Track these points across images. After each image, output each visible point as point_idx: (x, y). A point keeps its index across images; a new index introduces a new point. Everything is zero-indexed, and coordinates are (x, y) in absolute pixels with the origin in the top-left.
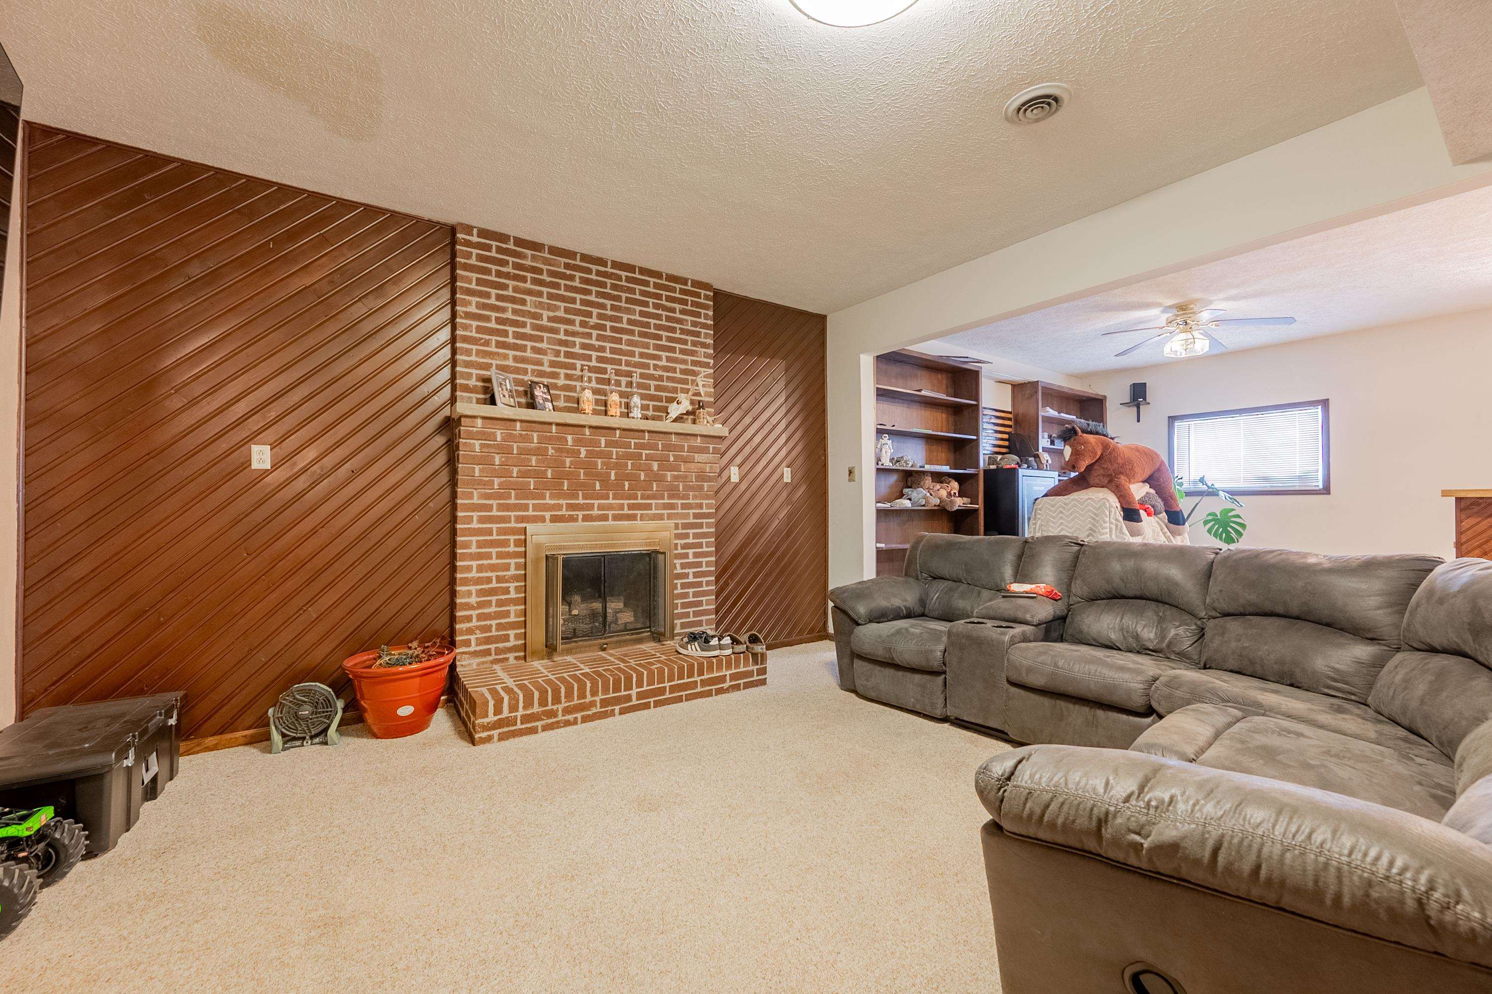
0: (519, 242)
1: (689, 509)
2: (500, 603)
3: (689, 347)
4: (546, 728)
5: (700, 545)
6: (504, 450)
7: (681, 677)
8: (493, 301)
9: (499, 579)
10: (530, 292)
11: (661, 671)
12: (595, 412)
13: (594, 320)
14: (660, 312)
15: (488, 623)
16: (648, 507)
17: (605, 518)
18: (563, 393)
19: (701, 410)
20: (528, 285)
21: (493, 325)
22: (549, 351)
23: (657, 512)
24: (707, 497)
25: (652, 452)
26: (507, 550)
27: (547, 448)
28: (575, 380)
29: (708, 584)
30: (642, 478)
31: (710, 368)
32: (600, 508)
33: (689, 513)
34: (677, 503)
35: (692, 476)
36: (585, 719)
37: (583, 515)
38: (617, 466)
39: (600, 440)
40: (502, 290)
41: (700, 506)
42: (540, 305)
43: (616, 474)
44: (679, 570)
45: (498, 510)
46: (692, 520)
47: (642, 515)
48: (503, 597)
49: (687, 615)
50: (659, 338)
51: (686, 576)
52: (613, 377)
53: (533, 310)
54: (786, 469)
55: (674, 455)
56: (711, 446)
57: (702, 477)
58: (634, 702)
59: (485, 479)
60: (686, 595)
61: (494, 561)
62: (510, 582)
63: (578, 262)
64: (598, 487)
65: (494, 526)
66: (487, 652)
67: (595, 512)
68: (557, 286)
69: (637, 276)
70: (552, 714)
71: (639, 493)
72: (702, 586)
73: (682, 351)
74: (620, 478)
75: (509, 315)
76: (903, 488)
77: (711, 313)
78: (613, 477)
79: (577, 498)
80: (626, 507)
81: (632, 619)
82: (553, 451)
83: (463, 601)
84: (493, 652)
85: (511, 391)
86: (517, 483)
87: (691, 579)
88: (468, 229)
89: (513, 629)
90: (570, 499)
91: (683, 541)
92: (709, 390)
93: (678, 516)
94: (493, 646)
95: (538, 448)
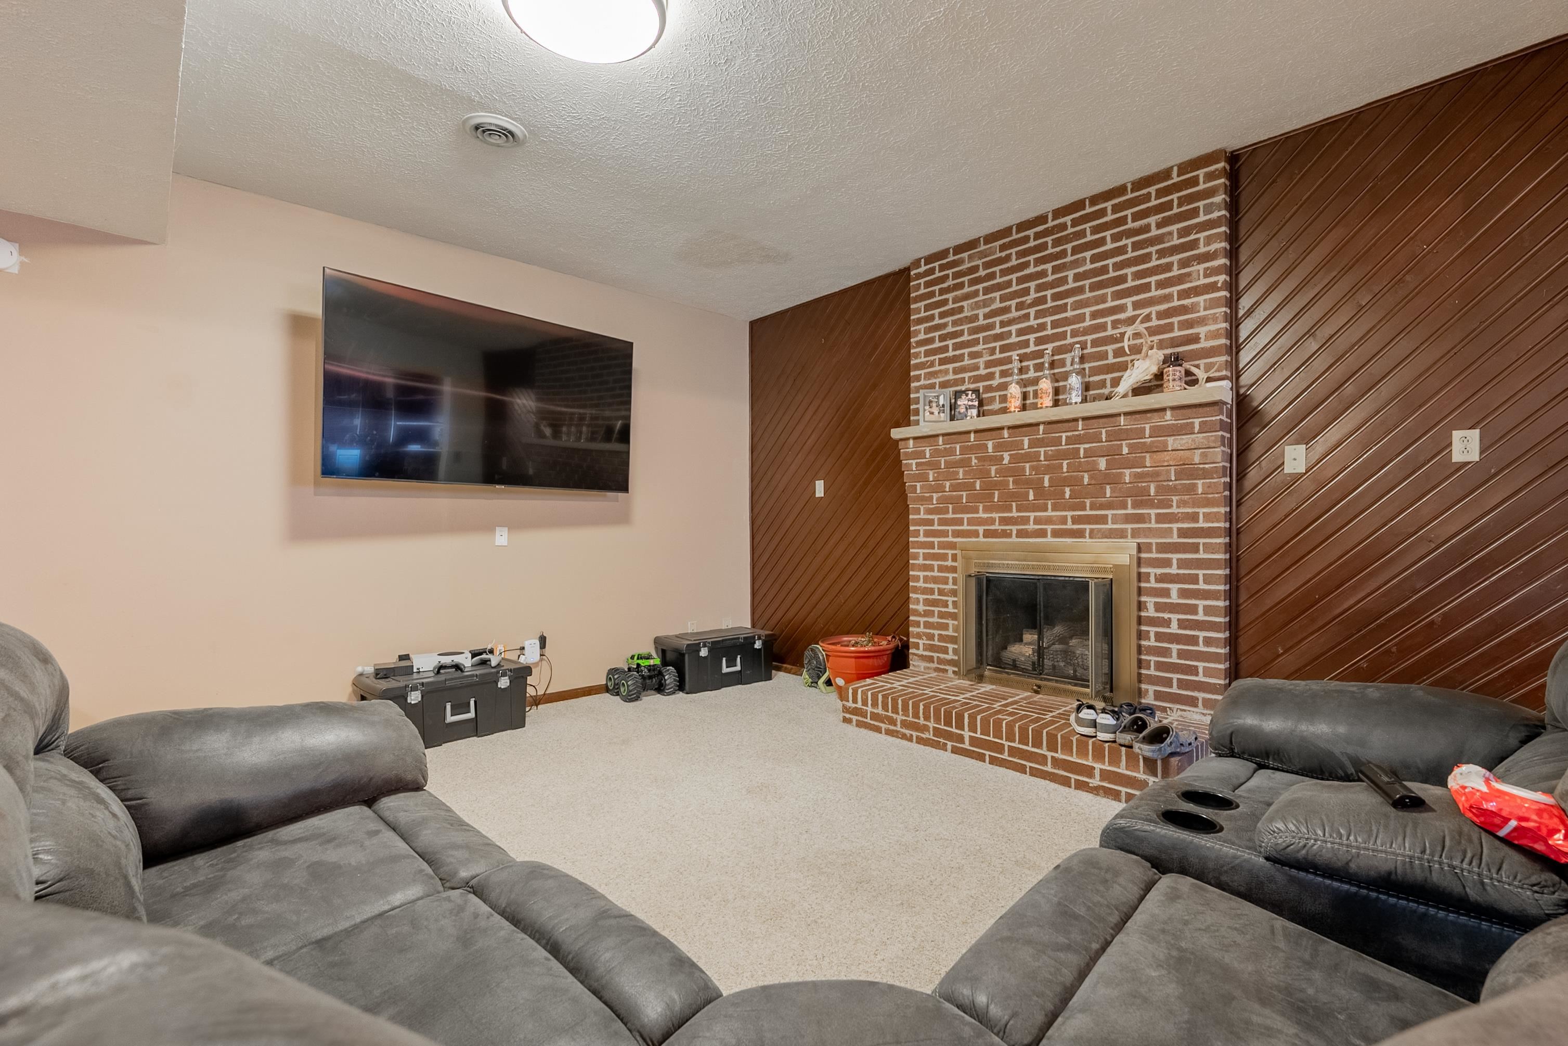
0: (959, 249)
1: (1170, 522)
2: (941, 615)
3: (1175, 272)
4: (888, 732)
5: (1193, 579)
6: (934, 466)
7: (1024, 741)
8: (937, 321)
9: (941, 592)
10: (967, 297)
12: (1021, 408)
13: (1033, 296)
14: (1123, 242)
15: (932, 631)
16: (1103, 520)
17: (1043, 534)
18: (995, 394)
20: (966, 290)
21: (937, 344)
22: (984, 351)
23: (1115, 526)
24: (1208, 503)
25: (1094, 445)
26: (945, 563)
27: (971, 458)
29: (1210, 642)
30: (1086, 481)
31: (1218, 290)
32: (1037, 521)
33: (1171, 529)
34: (1149, 514)
35: (1169, 472)
36: (920, 741)
37: (1017, 530)
38: (1048, 470)
39: (1023, 440)
40: (944, 306)
41: (1194, 517)
42: (977, 306)
43: (1050, 479)
44: (1151, 612)
45: (939, 525)
46: (1175, 539)
47: (1092, 531)
48: (943, 610)
49: (1168, 682)
50: (1122, 280)
51: (1167, 623)
53: (970, 314)
54: (1458, 433)
55: (1129, 446)
56: (1197, 422)
57: (1188, 471)
58: (967, 746)
59: (926, 495)
60: (1165, 652)
61: (936, 574)
62: (948, 596)
63: (1014, 237)
64: (1031, 497)
65: (936, 540)
67: (1031, 526)
68: (992, 276)
69: (1088, 210)
70: (893, 722)
71: (1088, 502)
72: (1197, 644)
73: (1162, 284)
74: (1059, 483)
75: (950, 329)
77: (1221, 198)
78: (1046, 484)
79: (1010, 511)
80: (1069, 520)
82: (976, 461)
83: (914, 607)
84: (935, 660)
85: (943, 406)
86: (952, 497)
87: (1174, 629)
89: (951, 642)
90: (1003, 512)
91: (1160, 571)
92: (1213, 327)
93: (1150, 532)
94: (935, 655)
95: (962, 460)
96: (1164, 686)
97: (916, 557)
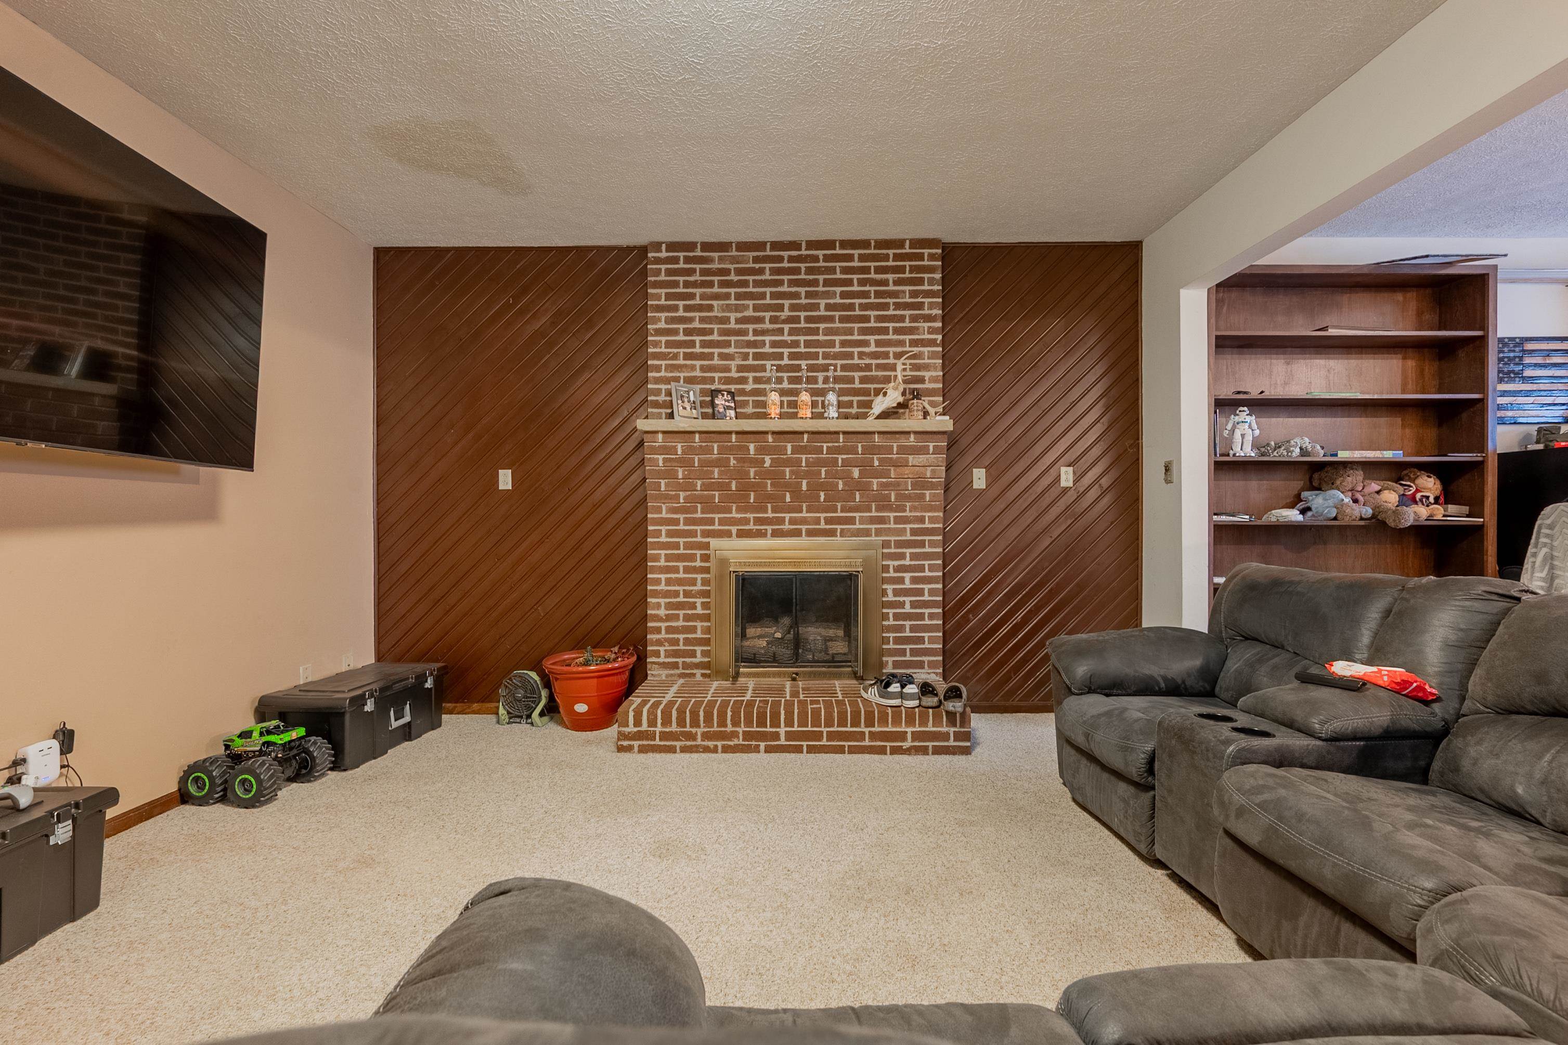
0: (707, 246)
1: (905, 523)
2: (687, 618)
3: (907, 324)
5: (921, 568)
6: (685, 463)
7: (842, 723)
8: (681, 313)
9: (687, 594)
10: (716, 297)
11: (816, 713)
12: (782, 416)
13: (786, 313)
14: (867, 288)
15: (676, 636)
16: (851, 521)
17: (797, 533)
18: (751, 399)
19: (915, 401)
20: (716, 290)
21: (681, 337)
22: (736, 355)
23: (862, 526)
24: (931, 509)
25: (850, 456)
26: (693, 564)
27: (729, 459)
28: (765, 383)
29: (932, 617)
30: (841, 487)
31: (937, 345)
33: (905, 528)
34: (889, 517)
35: (906, 483)
36: (726, 749)
37: (773, 530)
38: (807, 475)
39: (786, 446)
40: (689, 300)
41: (922, 520)
42: (728, 308)
43: (808, 484)
44: (891, 597)
45: (685, 524)
46: (908, 537)
47: (842, 530)
48: (690, 612)
49: (903, 652)
50: (866, 319)
51: (902, 605)
53: (720, 315)
54: (1063, 469)
55: (879, 459)
56: (931, 445)
57: (921, 483)
58: (783, 741)
59: (671, 493)
60: (901, 629)
61: (681, 575)
62: (697, 598)
63: (768, 253)
64: (788, 499)
65: (681, 541)
66: (675, 666)
67: (787, 526)
68: (745, 284)
69: (838, 251)
70: (692, 737)
71: (839, 505)
72: (923, 619)
73: (897, 331)
74: (815, 488)
75: (696, 325)
76: (1303, 489)
77: (938, 276)
78: (804, 487)
79: (766, 512)
80: (822, 521)
82: (735, 462)
83: (653, 612)
84: (680, 666)
86: (702, 496)
87: (908, 609)
88: (657, 246)
89: (700, 645)
90: (758, 513)
91: (897, 563)
92: (934, 374)
93: (889, 531)
94: (680, 660)
95: (719, 459)
96: (900, 656)
97: (656, 558)
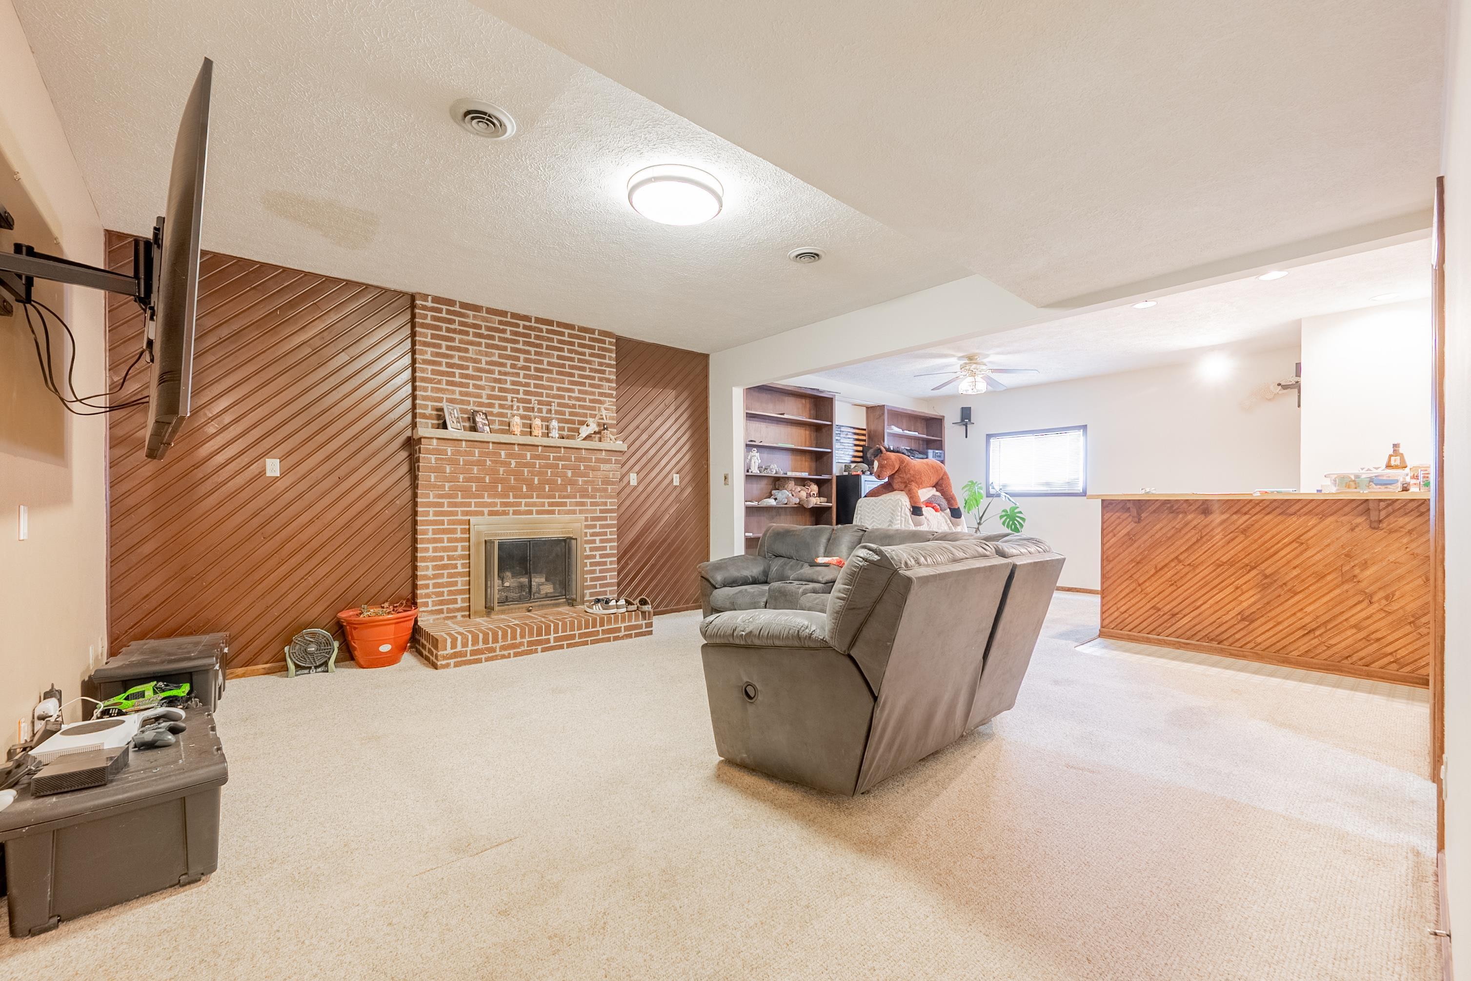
0: (464, 305)
1: (596, 506)
2: (450, 576)
3: (596, 382)
4: (487, 660)
5: (605, 534)
6: (453, 462)
7: (587, 627)
8: (443, 350)
9: (449, 558)
10: (472, 343)
11: (572, 623)
12: (523, 433)
13: (521, 363)
14: (573, 355)
15: (441, 590)
16: (564, 504)
17: (530, 512)
18: (497, 419)
19: (606, 431)
20: (471, 338)
21: (444, 368)
22: (486, 387)
23: (571, 508)
24: (611, 497)
25: (567, 463)
26: (455, 536)
27: (486, 460)
28: (507, 409)
29: (612, 563)
30: (559, 482)
31: (614, 398)
32: (527, 505)
33: (596, 509)
34: (587, 502)
35: (598, 481)
36: (516, 655)
37: (513, 511)
38: (540, 474)
39: (526, 454)
40: (451, 342)
41: (605, 504)
42: (480, 353)
43: (539, 479)
44: (588, 553)
45: (448, 507)
46: (598, 515)
47: (559, 510)
48: (453, 571)
49: (595, 586)
50: (573, 375)
51: (594, 557)
52: (537, 406)
53: (474, 357)
54: (675, 475)
55: (583, 465)
56: (613, 458)
57: (606, 482)
58: (552, 644)
59: (438, 483)
60: (593, 572)
61: (446, 544)
62: (459, 560)
63: (509, 319)
64: (525, 490)
65: (446, 518)
66: (441, 611)
67: (523, 508)
68: (492, 338)
69: (555, 328)
70: (493, 650)
71: (557, 494)
72: (606, 565)
73: (591, 385)
74: (542, 482)
75: (456, 361)
76: (772, 490)
77: (614, 355)
78: (536, 482)
79: (509, 498)
80: (546, 504)
81: (552, 590)
82: (490, 463)
83: (423, 573)
84: (445, 611)
85: (458, 418)
86: (463, 486)
87: (598, 559)
88: (425, 297)
89: (460, 594)
90: (503, 498)
91: (592, 531)
92: (612, 415)
93: (587, 511)
94: (445, 607)
95: (479, 461)
97: (425, 532)
